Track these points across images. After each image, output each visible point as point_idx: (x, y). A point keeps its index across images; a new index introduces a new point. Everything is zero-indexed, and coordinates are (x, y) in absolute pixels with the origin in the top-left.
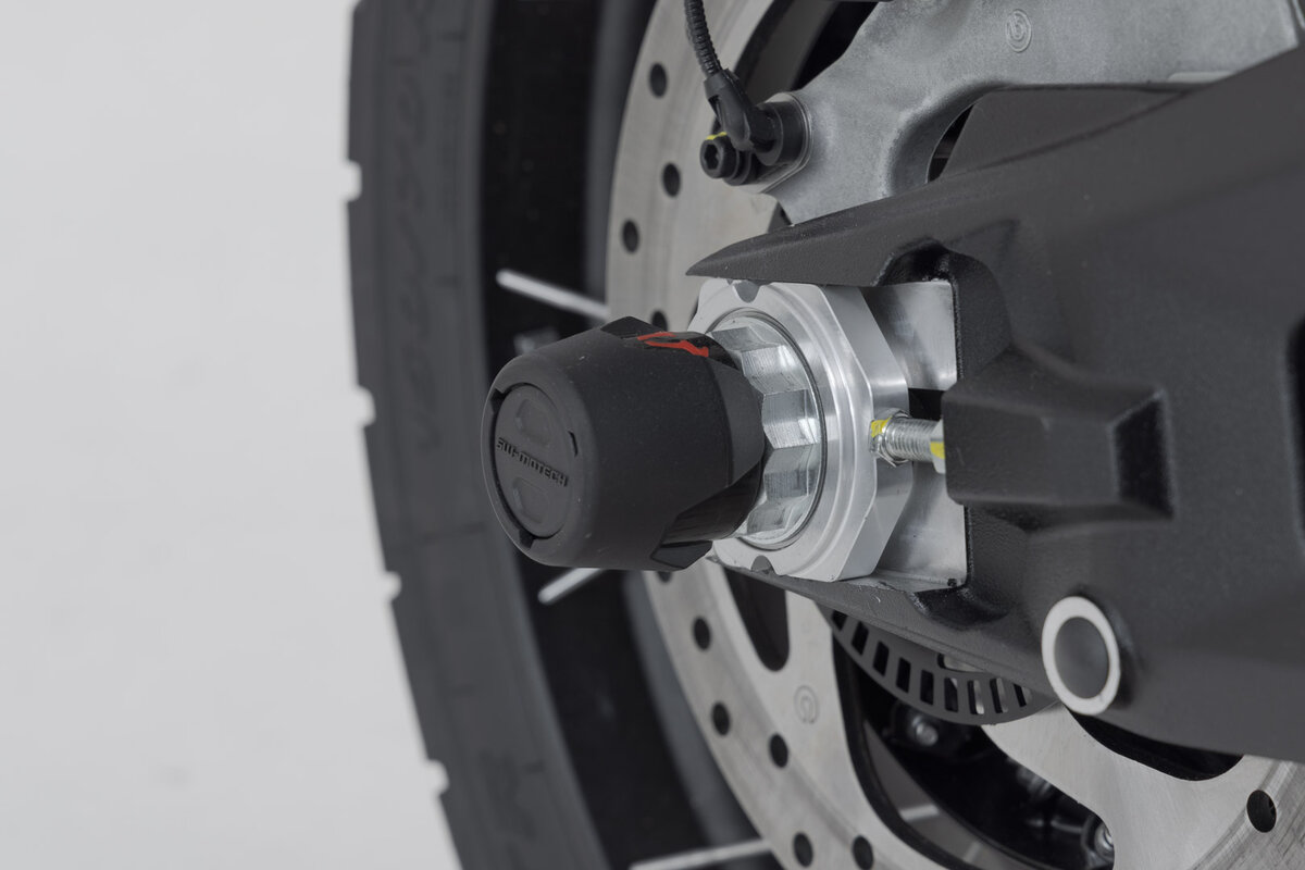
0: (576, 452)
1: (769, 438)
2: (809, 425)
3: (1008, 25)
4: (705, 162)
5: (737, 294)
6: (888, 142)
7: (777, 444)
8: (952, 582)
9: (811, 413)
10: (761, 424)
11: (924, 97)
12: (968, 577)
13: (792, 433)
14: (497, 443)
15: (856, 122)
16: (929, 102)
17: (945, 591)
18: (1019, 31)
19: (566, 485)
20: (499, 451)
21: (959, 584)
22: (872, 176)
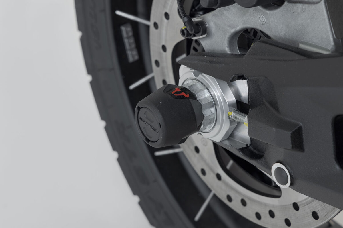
0: (161, 127)
1: (204, 114)
2: (213, 110)
3: (259, 17)
4: (182, 33)
5: (193, 75)
6: (228, 35)
7: (206, 116)
8: (247, 145)
9: (213, 106)
10: (202, 111)
11: (237, 27)
12: (251, 144)
13: (209, 112)
14: (139, 118)
15: (220, 28)
16: (239, 28)
17: (246, 147)
18: (263, 20)
19: (158, 132)
20: (140, 120)
21: (249, 145)
22: (224, 42)
